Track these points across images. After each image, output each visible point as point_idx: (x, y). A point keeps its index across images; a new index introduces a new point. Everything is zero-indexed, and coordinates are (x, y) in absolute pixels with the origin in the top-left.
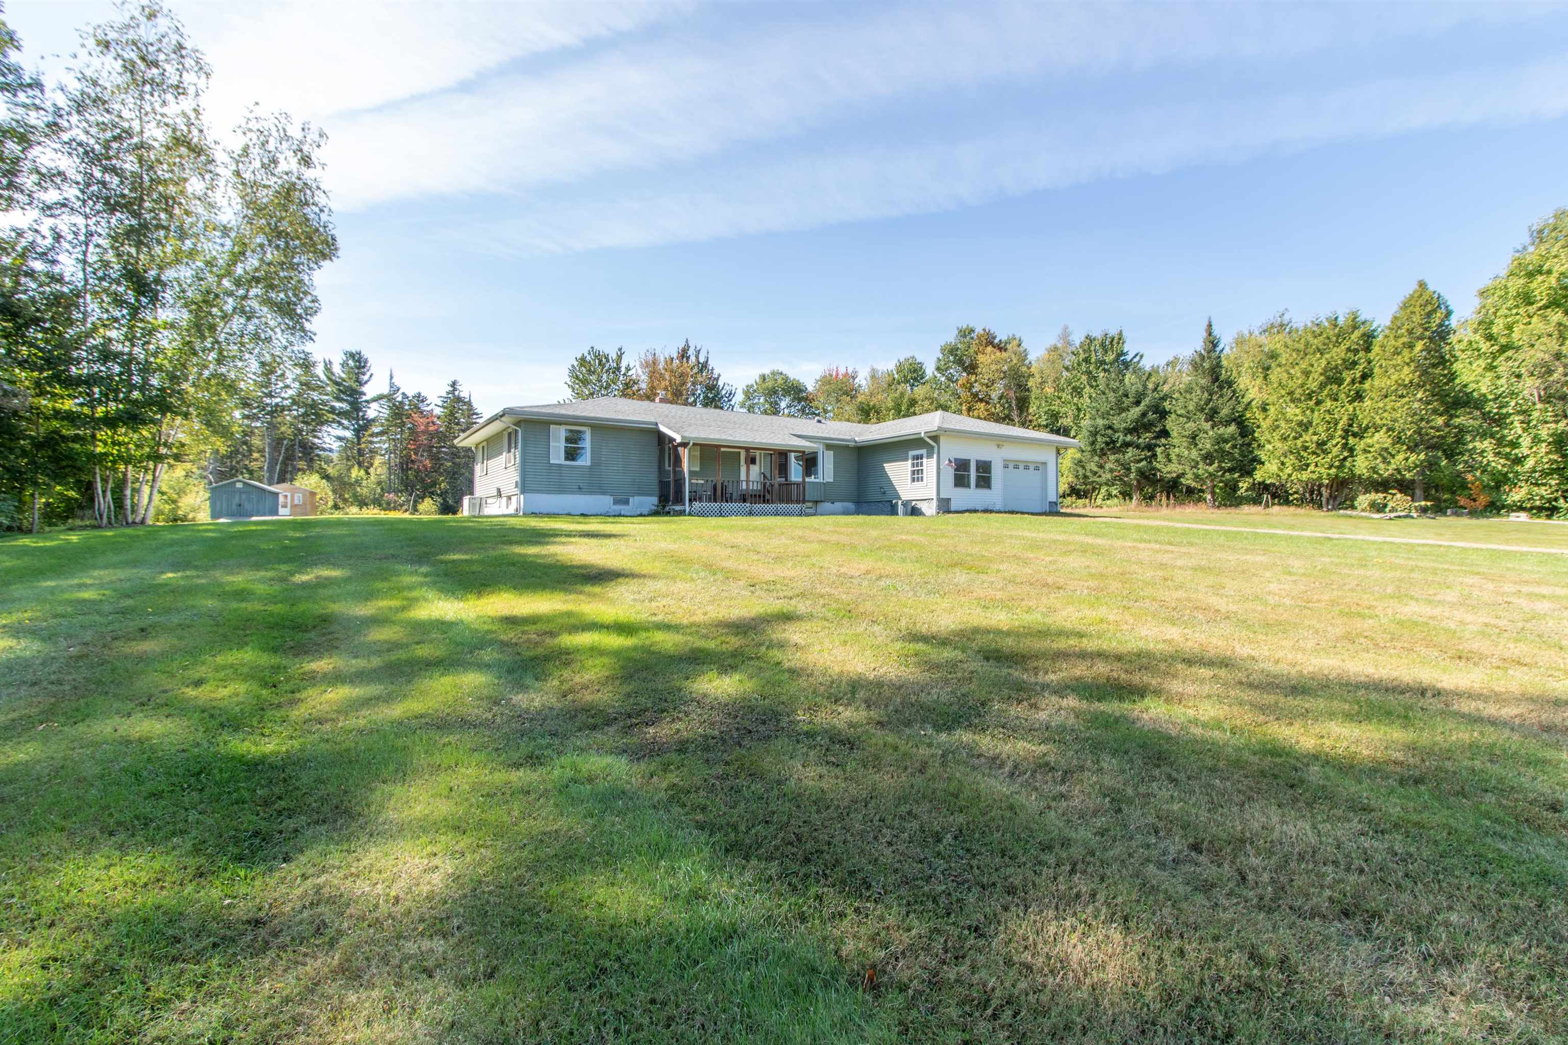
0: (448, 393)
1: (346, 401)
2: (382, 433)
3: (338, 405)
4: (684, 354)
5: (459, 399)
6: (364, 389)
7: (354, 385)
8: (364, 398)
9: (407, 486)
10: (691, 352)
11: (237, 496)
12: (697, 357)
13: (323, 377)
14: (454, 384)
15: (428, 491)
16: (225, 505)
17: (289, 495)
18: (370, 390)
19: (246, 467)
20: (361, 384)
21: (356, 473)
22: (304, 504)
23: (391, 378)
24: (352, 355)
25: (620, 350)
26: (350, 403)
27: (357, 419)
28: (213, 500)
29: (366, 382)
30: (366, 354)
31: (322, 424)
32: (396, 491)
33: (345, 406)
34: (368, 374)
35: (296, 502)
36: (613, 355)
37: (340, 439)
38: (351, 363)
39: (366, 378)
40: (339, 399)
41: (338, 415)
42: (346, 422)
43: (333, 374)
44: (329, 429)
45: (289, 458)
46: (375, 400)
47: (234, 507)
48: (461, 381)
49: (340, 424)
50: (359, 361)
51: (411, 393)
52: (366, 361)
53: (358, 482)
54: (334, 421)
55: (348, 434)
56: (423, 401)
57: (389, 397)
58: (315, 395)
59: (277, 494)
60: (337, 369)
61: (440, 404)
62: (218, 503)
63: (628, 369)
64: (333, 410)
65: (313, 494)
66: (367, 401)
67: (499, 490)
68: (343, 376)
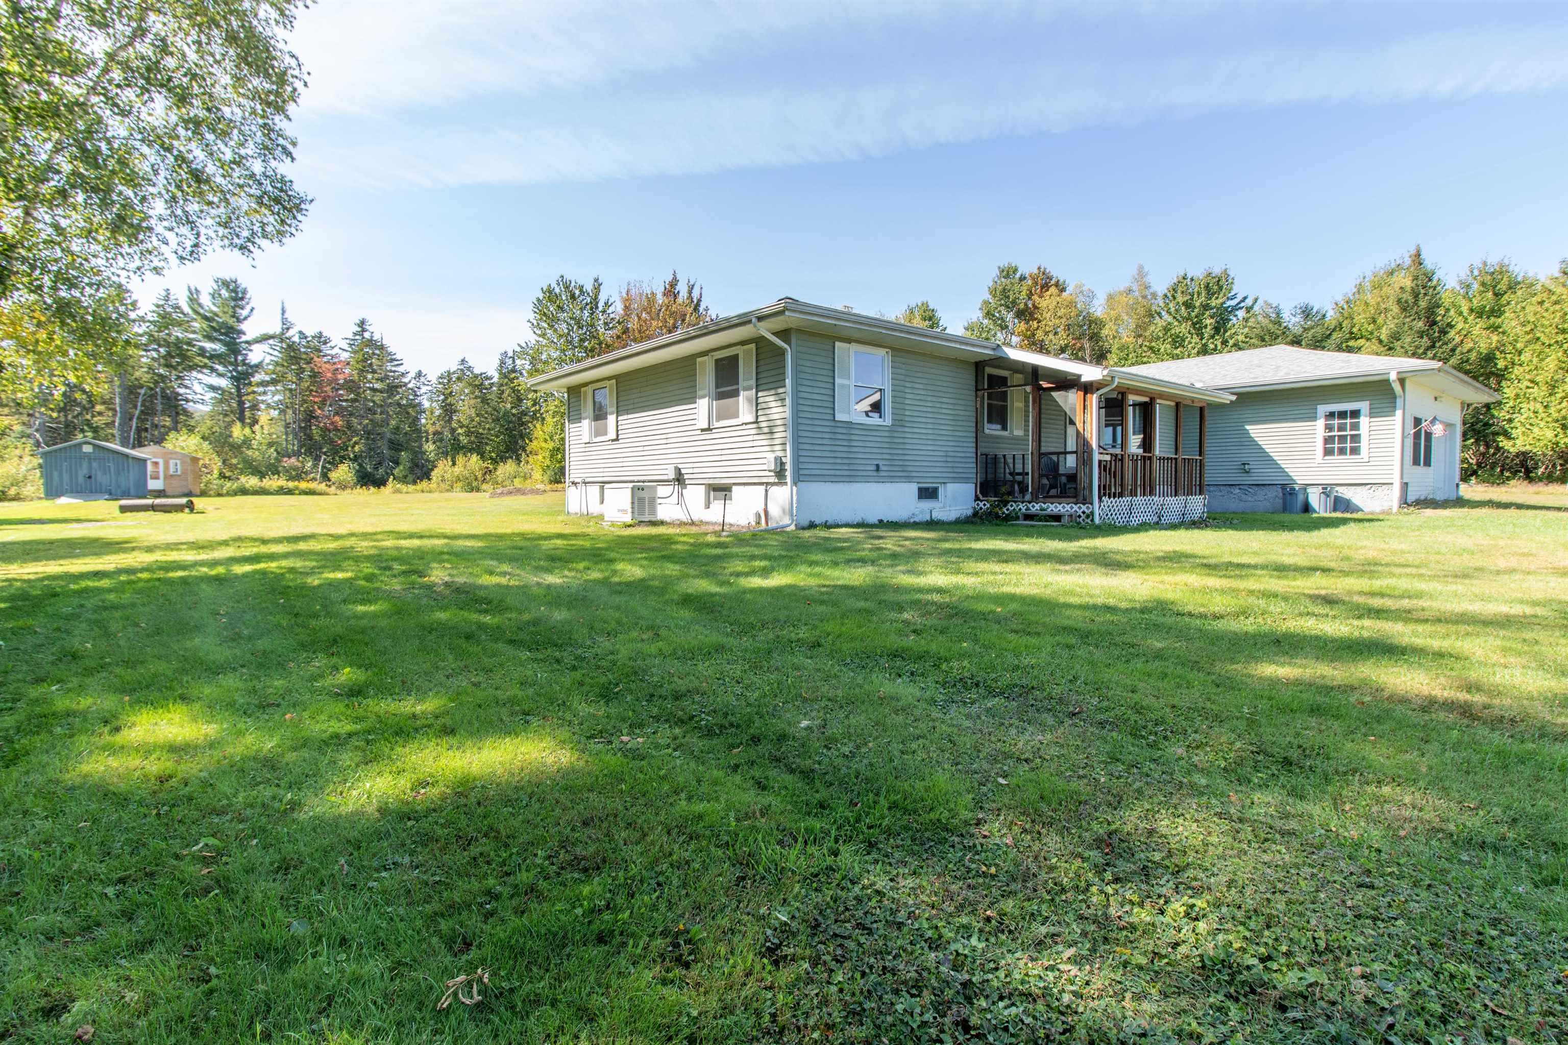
0: (355, 334)
1: (220, 340)
2: (274, 382)
3: (208, 345)
4: (671, 291)
5: (371, 343)
6: (243, 327)
7: (231, 321)
8: (244, 338)
9: (310, 448)
10: (682, 288)
11: (85, 464)
12: (690, 292)
13: (187, 309)
14: (362, 324)
15: (337, 456)
16: (66, 477)
17: (161, 461)
18: (251, 329)
19: (88, 423)
20: (239, 321)
21: (238, 432)
22: (184, 472)
23: (283, 312)
24: (226, 284)
25: (596, 280)
26: (226, 344)
27: (236, 364)
28: (46, 470)
29: (246, 318)
30: (243, 283)
31: (191, 368)
32: (297, 454)
33: (218, 347)
34: (248, 308)
35: (172, 471)
36: (589, 287)
37: (213, 388)
38: (225, 293)
39: (245, 313)
40: (210, 338)
41: (211, 357)
42: (220, 368)
43: (200, 305)
44: (200, 376)
45: (149, 411)
46: (258, 341)
47: (81, 479)
48: (370, 319)
49: (213, 370)
50: (235, 291)
51: (310, 332)
52: (245, 292)
53: (247, 442)
54: (205, 366)
55: (224, 383)
56: (325, 343)
57: (281, 338)
58: (177, 333)
59: (144, 461)
60: (206, 300)
61: (346, 347)
62: (56, 475)
63: (607, 304)
64: (202, 352)
65: (195, 460)
66: (247, 342)
67: (678, 471)
68: (215, 309)
